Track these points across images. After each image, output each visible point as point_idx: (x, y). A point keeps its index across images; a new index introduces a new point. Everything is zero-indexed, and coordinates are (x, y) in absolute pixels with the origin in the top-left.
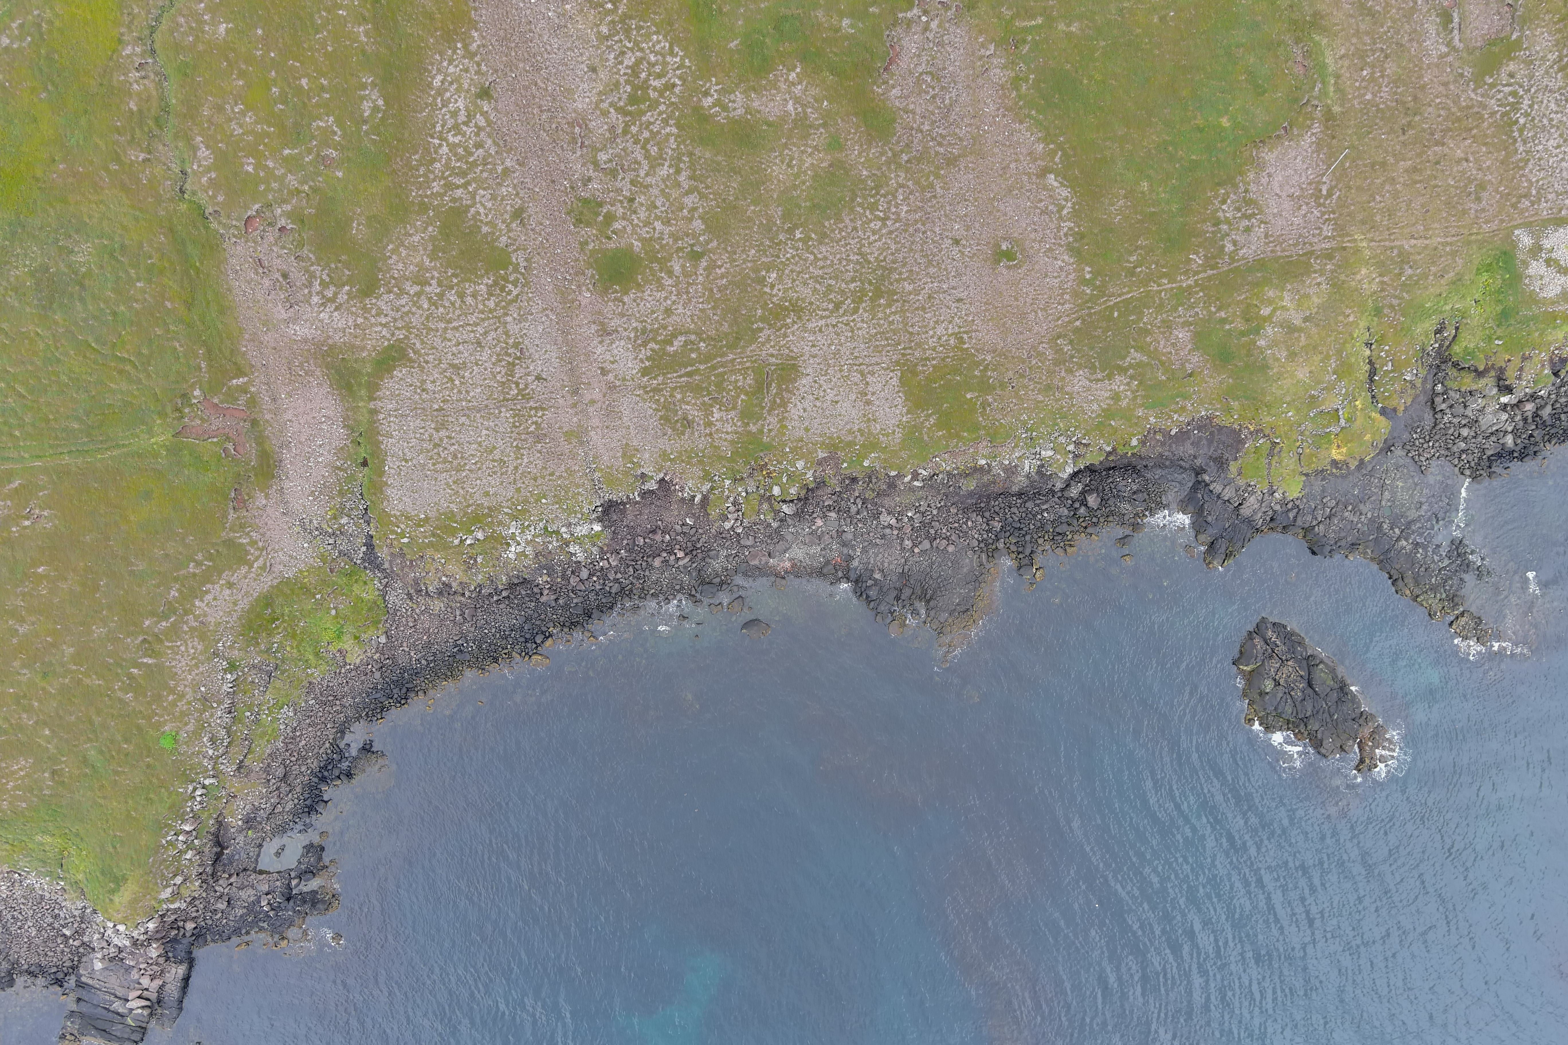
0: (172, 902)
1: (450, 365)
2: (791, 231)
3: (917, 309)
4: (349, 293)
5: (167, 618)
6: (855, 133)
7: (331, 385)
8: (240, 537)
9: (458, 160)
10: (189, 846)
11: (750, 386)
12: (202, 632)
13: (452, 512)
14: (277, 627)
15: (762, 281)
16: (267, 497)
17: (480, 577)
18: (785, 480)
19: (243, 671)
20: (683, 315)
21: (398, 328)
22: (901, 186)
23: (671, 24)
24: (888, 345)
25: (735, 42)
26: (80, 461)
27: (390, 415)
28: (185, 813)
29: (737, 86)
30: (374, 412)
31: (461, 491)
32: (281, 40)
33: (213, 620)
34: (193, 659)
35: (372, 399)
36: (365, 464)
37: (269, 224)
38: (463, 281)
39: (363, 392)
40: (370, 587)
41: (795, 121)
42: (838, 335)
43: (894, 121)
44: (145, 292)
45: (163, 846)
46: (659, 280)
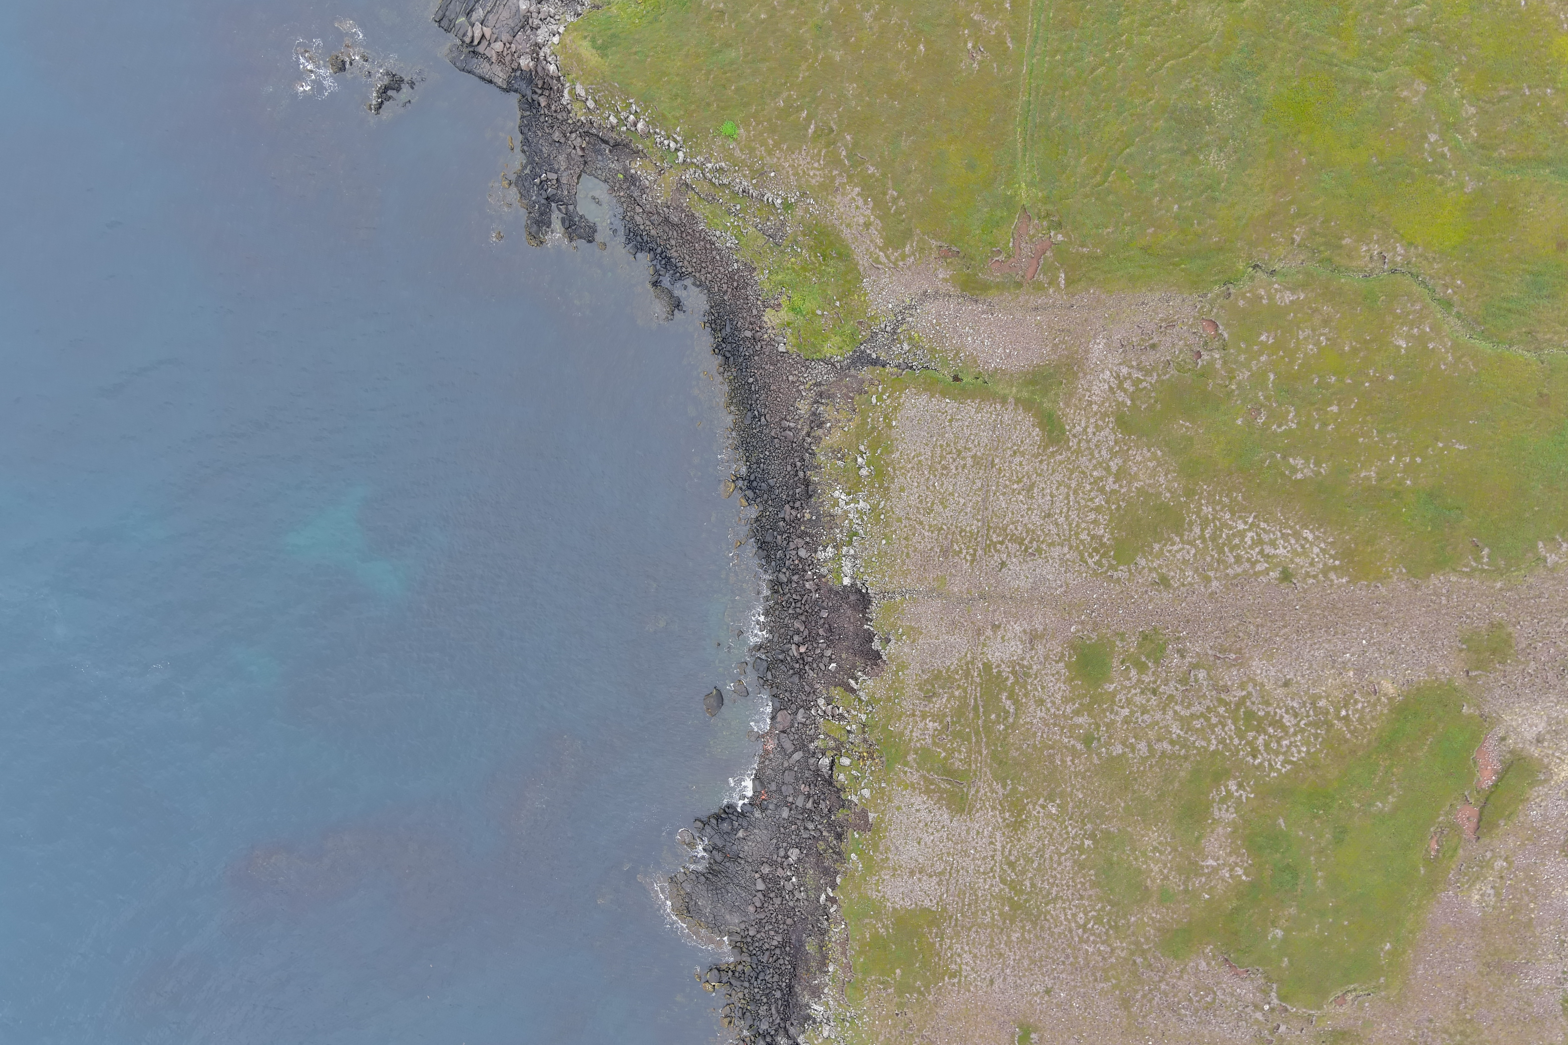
0: (570, 92)
1: (1034, 484)
2: (1092, 837)
3: (992, 941)
4: (1123, 403)
5: (848, 157)
6: (1172, 918)
7: (1038, 366)
8: (912, 246)
9: (1228, 536)
10: (622, 122)
11: (953, 763)
12: (828, 187)
13: (892, 452)
14: (816, 256)
15: (1051, 798)
16: (945, 280)
17: (823, 458)
18: (854, 772)
19: (781, 214)
20: (1035, 715)
21: (1079, 442)
22: (1113, 950)
23: (1313, 767)
24: (964, 905)
25: (1283, 825)
26: (1018, 110)
27: (998, 414)
28: (656, 126)
29: (1241, 817)
30: (1004, 400)
31: (910, 466)
32: (1378, 395)
33: (837, 201)
34: (804, 171)
35: (1018, 401)
36: (956, 378)
37: (1206, 343)
38: (1111, 513)
39: (1025, 394)
40: (835, 351)
41: (1195, 863)
42: (984, 858)
43: (1176, 958)
44: (1167, 211)
45: (628, 99)
46: (1073, 701)
